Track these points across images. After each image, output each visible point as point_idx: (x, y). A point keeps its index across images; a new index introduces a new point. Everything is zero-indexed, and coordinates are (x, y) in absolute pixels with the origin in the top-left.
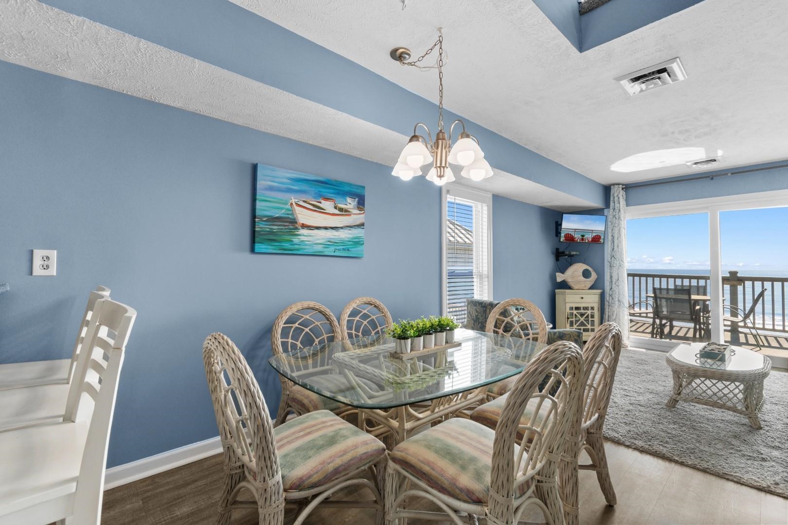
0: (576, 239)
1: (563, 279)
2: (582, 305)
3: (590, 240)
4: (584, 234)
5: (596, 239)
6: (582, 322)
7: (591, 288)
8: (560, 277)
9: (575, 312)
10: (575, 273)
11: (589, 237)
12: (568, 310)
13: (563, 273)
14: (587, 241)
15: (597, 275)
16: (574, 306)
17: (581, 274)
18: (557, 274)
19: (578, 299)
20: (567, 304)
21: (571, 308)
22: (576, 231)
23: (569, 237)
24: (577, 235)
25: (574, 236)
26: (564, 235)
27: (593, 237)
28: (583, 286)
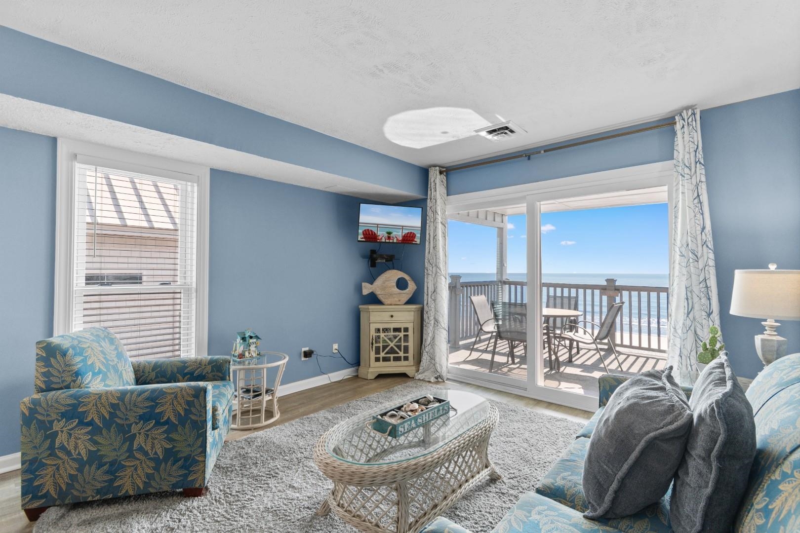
0: (380, 238)
1: (371, 291)
2: (392, 326)
3: (400, 238)
4: (390, 230)
5: (408, 238)
6: (392, 347)
7: (409, 302)
8: (367, 289)
9: (382, 335)
10: (387, 283)
11: (398, 235)
12: (373, 333)
13: (372, 283)
14: (395, 241)
15: (416, 285)
16: (381, 326)
17: (395, 284)
18: (363, 284)
19: (387, 318)
20: (371, 324)
21: (378, 330)
22: (379, 226)
23: (370, 234)
24: (379, 231)
25: (376, 232)
26: (363, 232)
27: (403, 234)
28: (397, 300)
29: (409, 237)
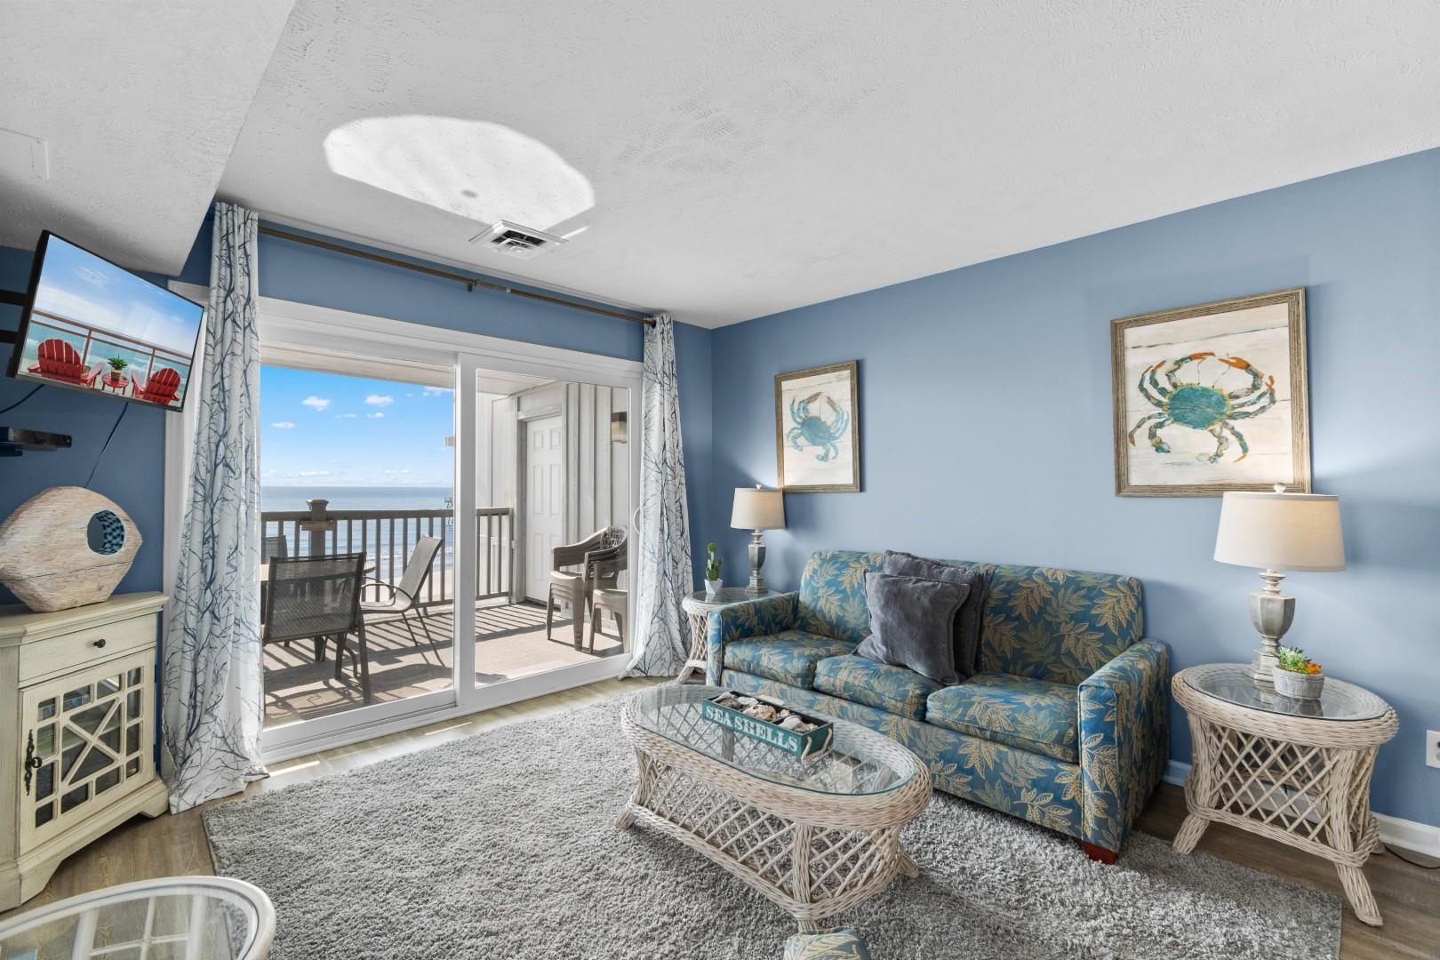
0: (90, 375)
2: (92, 679)
3: (143, 386)
4: (121, 355)
5: (162, 389)
6: (93, 748)
9: (62, 719)
10: (52, 535)
11: (138, 373)
14: (128, 391)
15: (144, 537)
16: (58, 690)
17: (83, 536)
19: (82, 654)
20: (26, 695)
21: (48, 707)
22: (94, 334)
23: (60, 359)
24: (92, 353)
25: (82, 356)
26: (41, 347)
27: (153, 373)
28: (95, 586)
29: (165, 384)
